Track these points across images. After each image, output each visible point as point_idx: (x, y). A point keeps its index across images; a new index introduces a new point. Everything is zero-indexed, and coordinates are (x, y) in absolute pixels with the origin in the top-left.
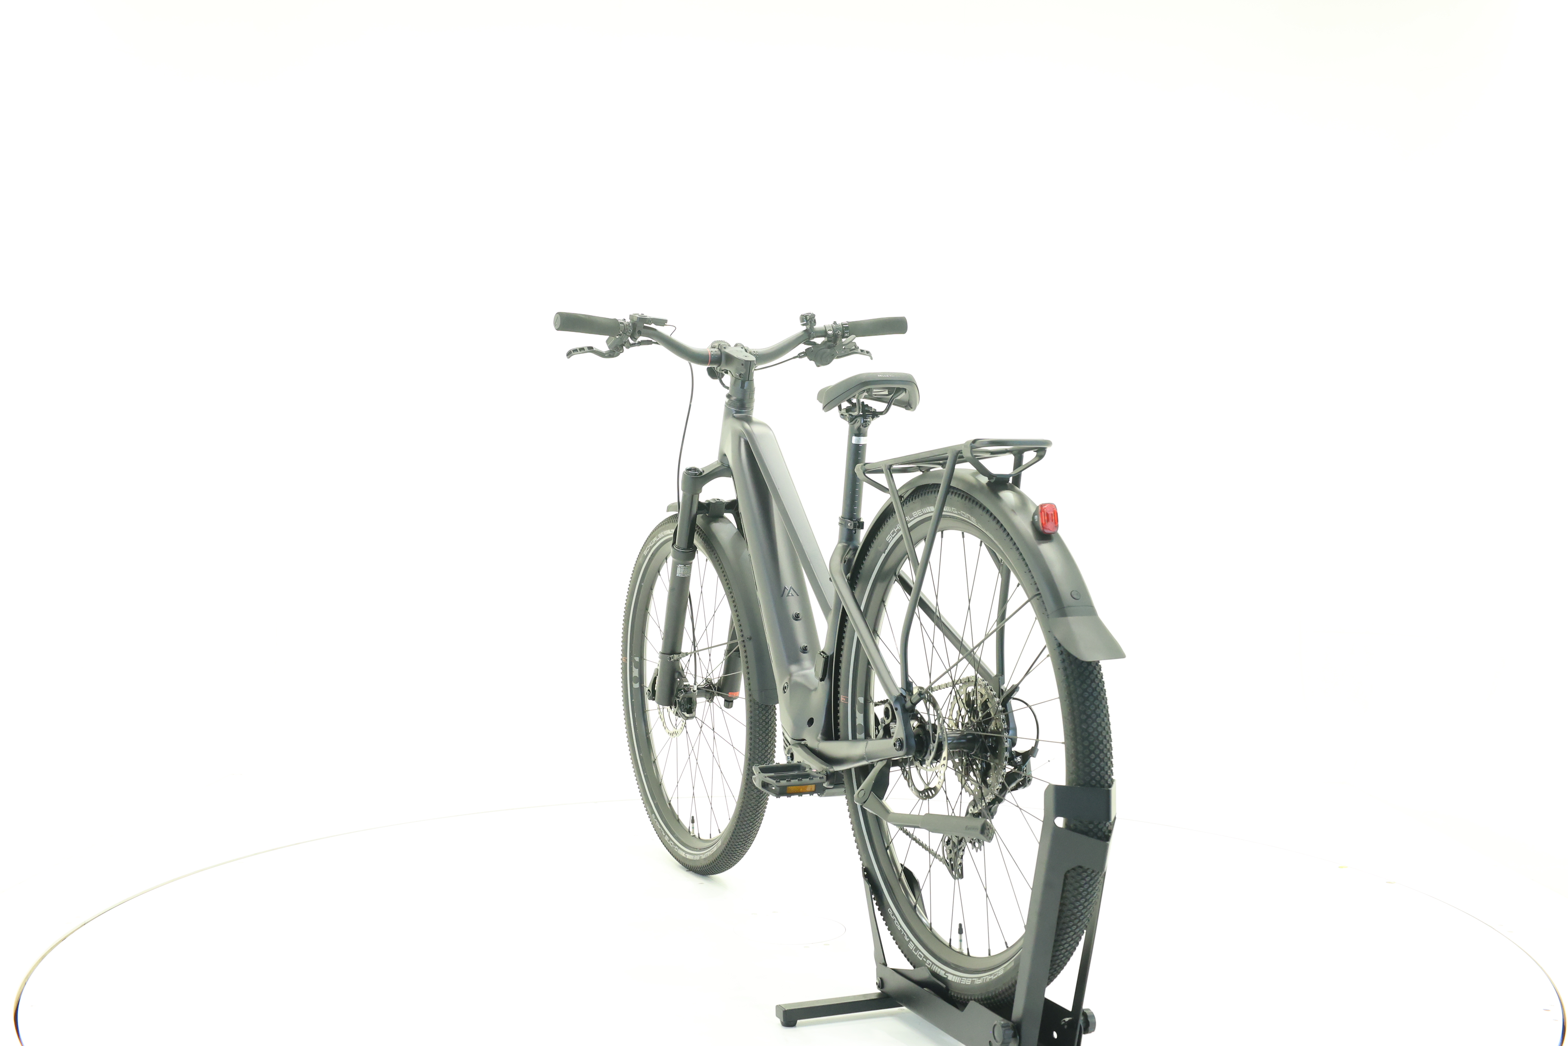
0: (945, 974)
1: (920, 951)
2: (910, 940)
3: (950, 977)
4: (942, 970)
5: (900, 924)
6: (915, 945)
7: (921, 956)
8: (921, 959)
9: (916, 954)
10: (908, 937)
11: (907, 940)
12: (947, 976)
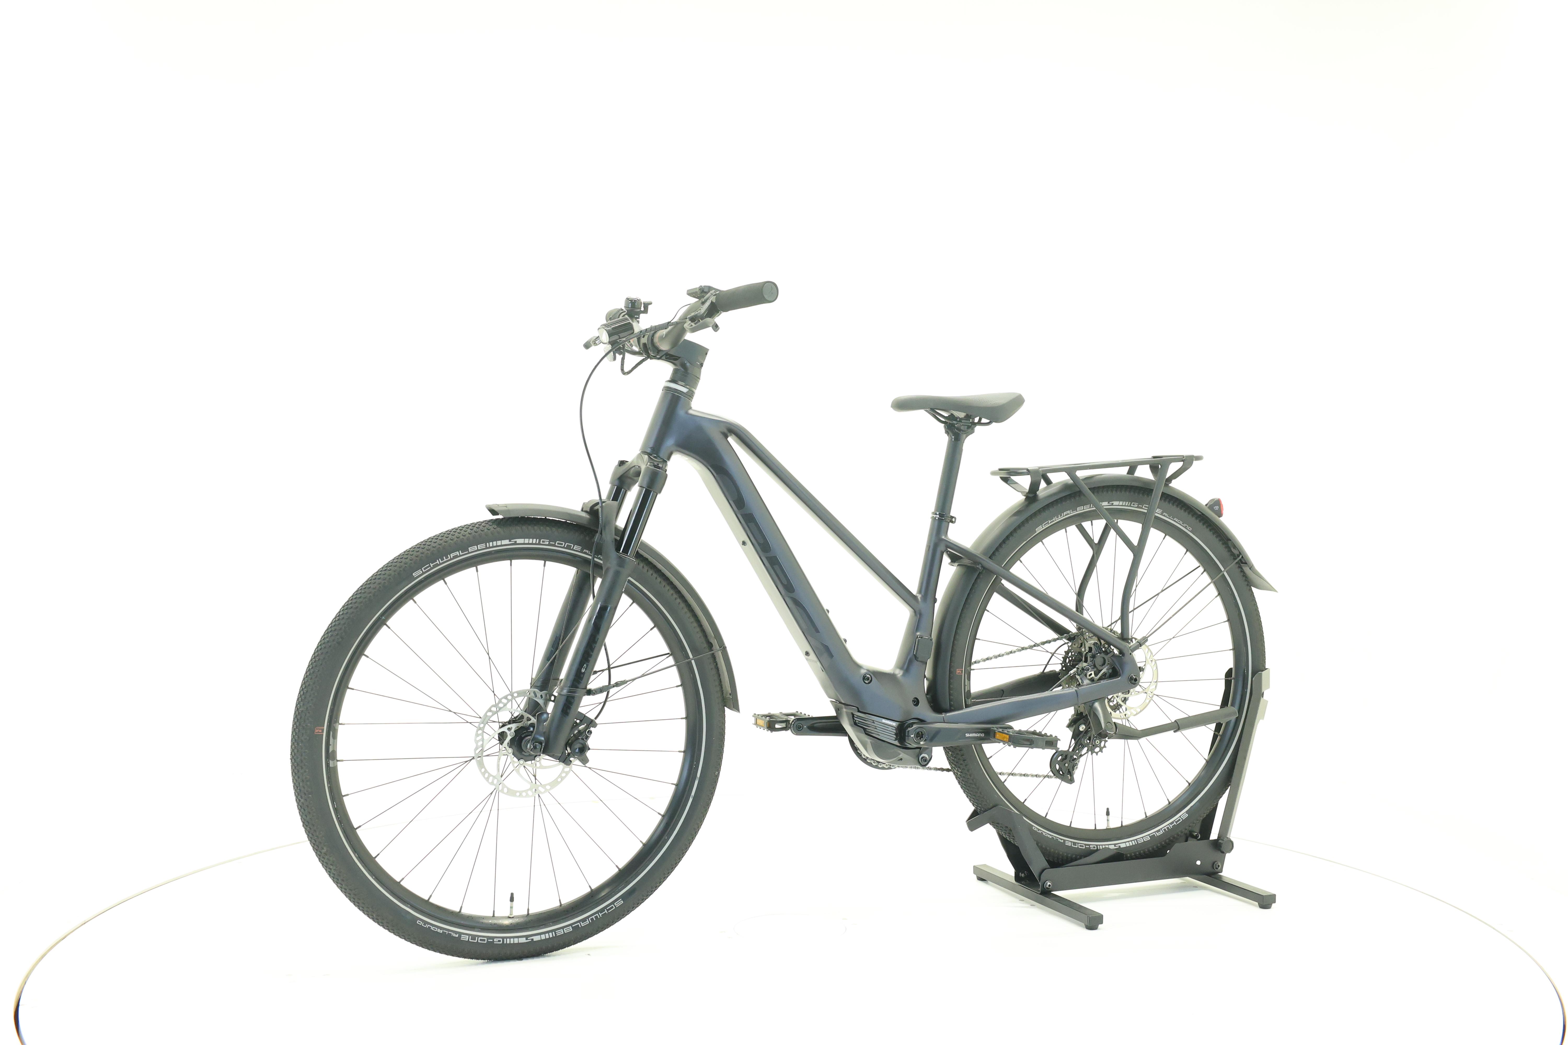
0: (1115, 846)
1: (1078, 843)
2: (1064, 840)
3: (1123, 846)
4: (1111, 845)
5: (1048, 834)
6: (1071, 842)
7: (1083, 846)
8: (1084, 848)
9: (1077, 847)
10: (1061, 839)
11: (1062, 841)
12: (1120, 846)
